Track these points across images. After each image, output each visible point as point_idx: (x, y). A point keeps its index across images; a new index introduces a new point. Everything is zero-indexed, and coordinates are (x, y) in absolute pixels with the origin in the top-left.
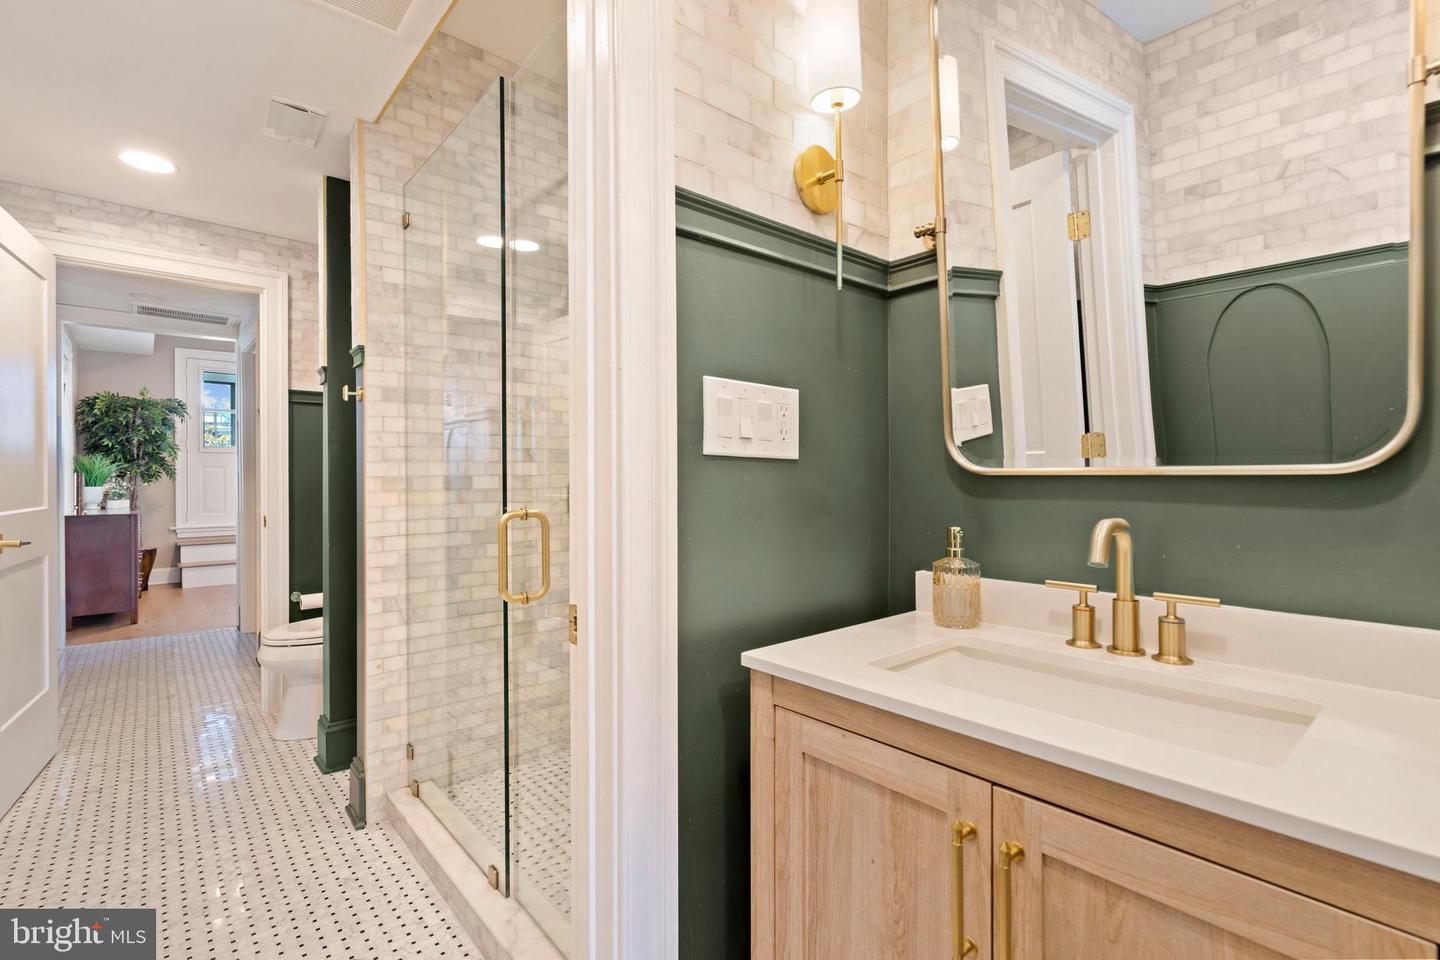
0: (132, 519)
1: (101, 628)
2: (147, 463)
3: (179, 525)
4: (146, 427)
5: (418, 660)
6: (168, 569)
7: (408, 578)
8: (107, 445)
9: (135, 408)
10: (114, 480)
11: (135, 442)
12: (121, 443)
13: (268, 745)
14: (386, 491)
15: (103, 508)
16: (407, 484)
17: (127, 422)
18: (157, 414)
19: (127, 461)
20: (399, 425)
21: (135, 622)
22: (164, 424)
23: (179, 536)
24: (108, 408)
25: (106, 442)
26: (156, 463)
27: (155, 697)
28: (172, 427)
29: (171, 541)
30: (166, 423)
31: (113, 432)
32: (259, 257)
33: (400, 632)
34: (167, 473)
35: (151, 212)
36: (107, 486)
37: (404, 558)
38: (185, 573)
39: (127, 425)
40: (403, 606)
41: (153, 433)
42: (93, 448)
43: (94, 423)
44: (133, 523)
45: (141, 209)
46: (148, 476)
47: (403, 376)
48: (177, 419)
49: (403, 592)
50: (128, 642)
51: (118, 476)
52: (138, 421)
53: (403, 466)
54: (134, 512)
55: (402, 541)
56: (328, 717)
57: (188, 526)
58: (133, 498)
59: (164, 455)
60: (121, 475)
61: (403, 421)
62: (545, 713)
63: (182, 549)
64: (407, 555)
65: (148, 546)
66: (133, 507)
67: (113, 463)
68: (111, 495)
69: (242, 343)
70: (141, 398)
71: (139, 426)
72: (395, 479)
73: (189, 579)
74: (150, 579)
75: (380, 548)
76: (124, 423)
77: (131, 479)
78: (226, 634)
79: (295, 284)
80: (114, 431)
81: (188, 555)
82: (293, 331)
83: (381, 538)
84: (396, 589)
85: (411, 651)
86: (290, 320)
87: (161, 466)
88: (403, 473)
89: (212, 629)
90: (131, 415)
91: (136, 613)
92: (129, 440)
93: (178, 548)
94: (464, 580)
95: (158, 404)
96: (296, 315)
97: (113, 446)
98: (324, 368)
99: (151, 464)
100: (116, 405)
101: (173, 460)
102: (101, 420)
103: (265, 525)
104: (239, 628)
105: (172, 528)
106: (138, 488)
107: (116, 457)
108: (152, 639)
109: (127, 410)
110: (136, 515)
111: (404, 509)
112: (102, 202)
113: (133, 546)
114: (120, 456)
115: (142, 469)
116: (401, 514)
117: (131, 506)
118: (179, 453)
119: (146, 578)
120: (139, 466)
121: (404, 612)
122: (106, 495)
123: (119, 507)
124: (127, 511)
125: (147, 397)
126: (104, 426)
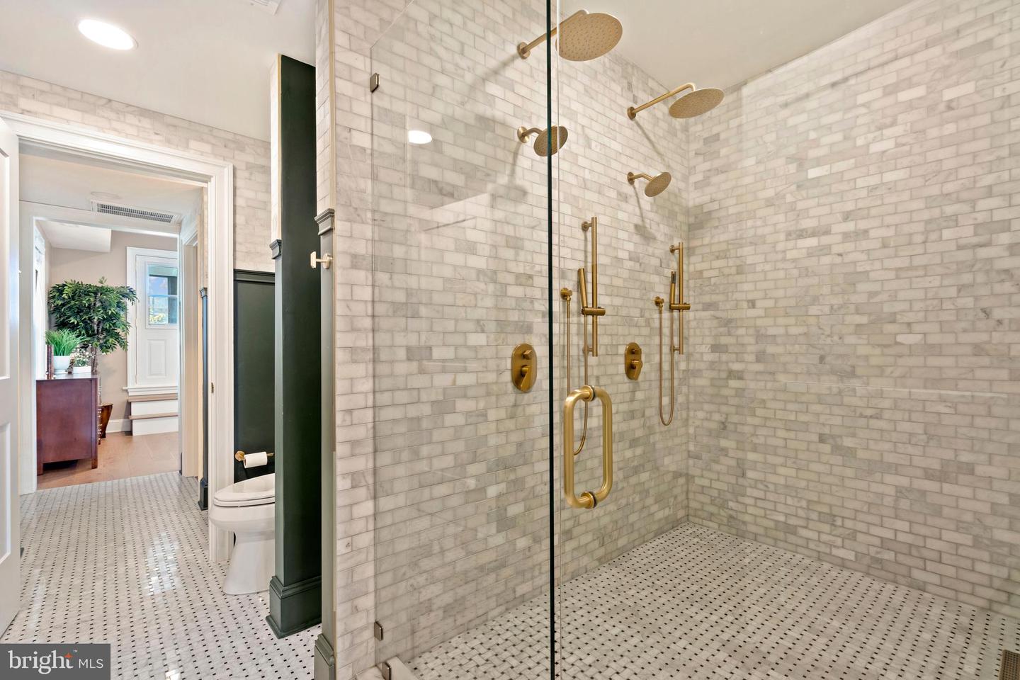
0: (92, 382)
1: (67, 472)
2: (105, 337)
3: (130, 386)
4: (104, 308)
5: (385, 535)
6: (122, 420)
7: (375, 451)
8: (74, 322)
9: (96, 294)
10: (78, 350)
11: (95, 320)
12: (84, 321)
13: (219, 598)
14: (354, 361)
15: (70, 373)
16: (374, 354)
17: (89, 305)
18: (113, 298)
19: (88, 336)
20: (366, 294)
21: (95, 467)
22: (118, 307)
23: (130, 394)
24: (74, 293)
25: (72, 320)
26: (112, 337)
27: (112, 545)
28: (124, 309)
29: (125, 398)
30: (119, 305)
31: (78, 313)
32: (207, 148)
33: (367, 508)
34: (121, 345)
35: (110, 101)
36: (73, 355)
37: (371, 432)
38: (134, 424)
39: (89, 307)
40: (370, 480)
41: (110, 313)
42: (62, 325)
43: (63, 305)
44: (93, 386)
45: (100, 98)
46: (106, 347)
47: (370, 243)
48: (129, 303)
49: (370, 465)
50: (89, 486)
51: (82, 347)
52: (98, 304)
53: (370, 335)
54: (95, 377)
55: (370, 413)
56: (282, 580)
57: (137, 386)
58: (94, 364)
59: (119, 330)
60: (85, 347)
61: (369, 290)
62: (493, 576)
63: (133, 405)
64: (374, 427)
65: (105, 402)
66: (94, 372)
67: (78, 337)
68: (76, 362)
69: (184, 237)
70: (100, 285)
71: (98, 308)
72: (364, 349)
73: (138, 429)
74: (107, 428)
75: (348, 422)
76: (87, 305)
77: (92, 350)
78: (170, 477)
79: (239, 173)
80: (79, 311)
81: (137, 410)
82: (237, 216)
83: (350, 411)
84: (363, 464)
85: (379, 525)
86: (235, 206)
87: (116, 339)
88: (370, 343)
89: (158, 473)
90: (92, 299)
91: (96, 460)
92: (90, 319)
93: (129, 404)
94: (425, 450)
95: (113, 290)
96: (240, 202)
97: (78, 323)
98: (279, 242)
99: (108, 338)
100: (80, 291)
101: (126, 334)
102: (68, 303)
103: (213, 391)
104: (181, 472)
105: (125, 388)
106: (98, 357)
107: (80, 332)
108: (109, 483)
109: (89, 295)
110: (96, 380)
111: (371, 380)
112: (64, 88)
113: (93, 404)
114: (83, 332)
115: (101, 341)
116: (367, 386)
117: (92, 371)
118: (130, 329)
119: (104, 428)
120: (98, 339)
121: (371, 487)
122: (72, 363)
123: (83, 372)
124: (89, 376)
125: (105, 285)
126: (70, 308)
